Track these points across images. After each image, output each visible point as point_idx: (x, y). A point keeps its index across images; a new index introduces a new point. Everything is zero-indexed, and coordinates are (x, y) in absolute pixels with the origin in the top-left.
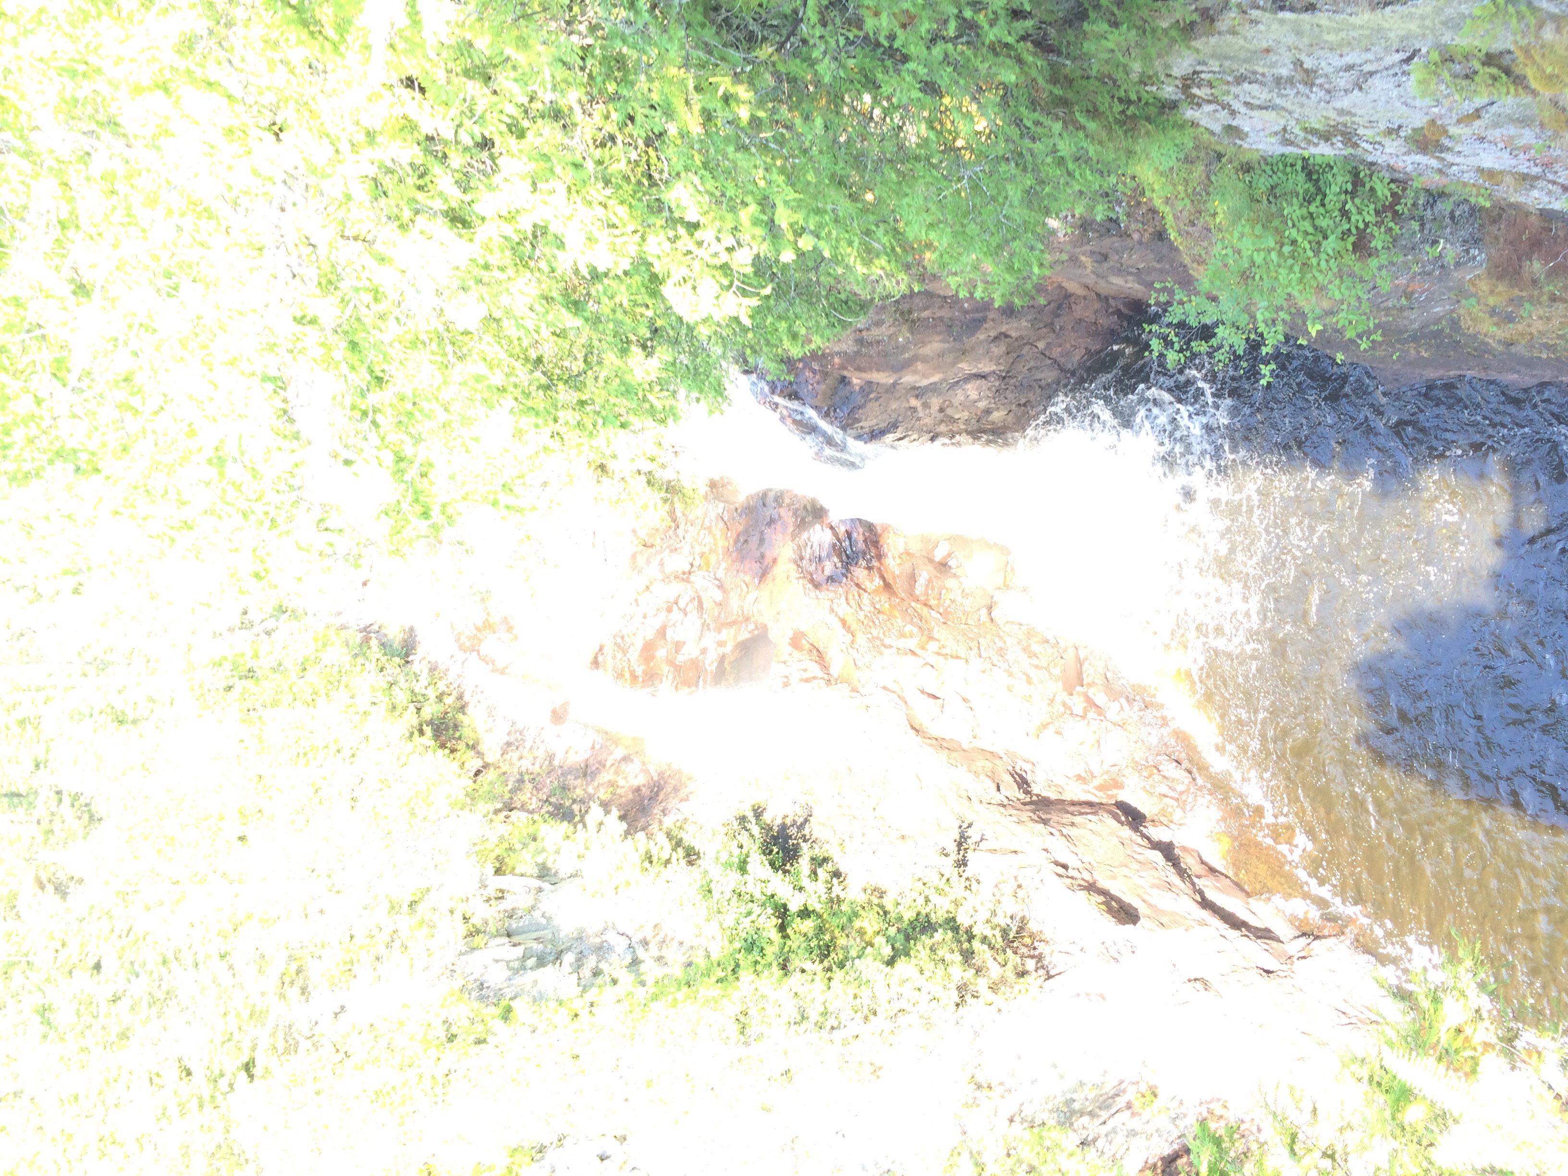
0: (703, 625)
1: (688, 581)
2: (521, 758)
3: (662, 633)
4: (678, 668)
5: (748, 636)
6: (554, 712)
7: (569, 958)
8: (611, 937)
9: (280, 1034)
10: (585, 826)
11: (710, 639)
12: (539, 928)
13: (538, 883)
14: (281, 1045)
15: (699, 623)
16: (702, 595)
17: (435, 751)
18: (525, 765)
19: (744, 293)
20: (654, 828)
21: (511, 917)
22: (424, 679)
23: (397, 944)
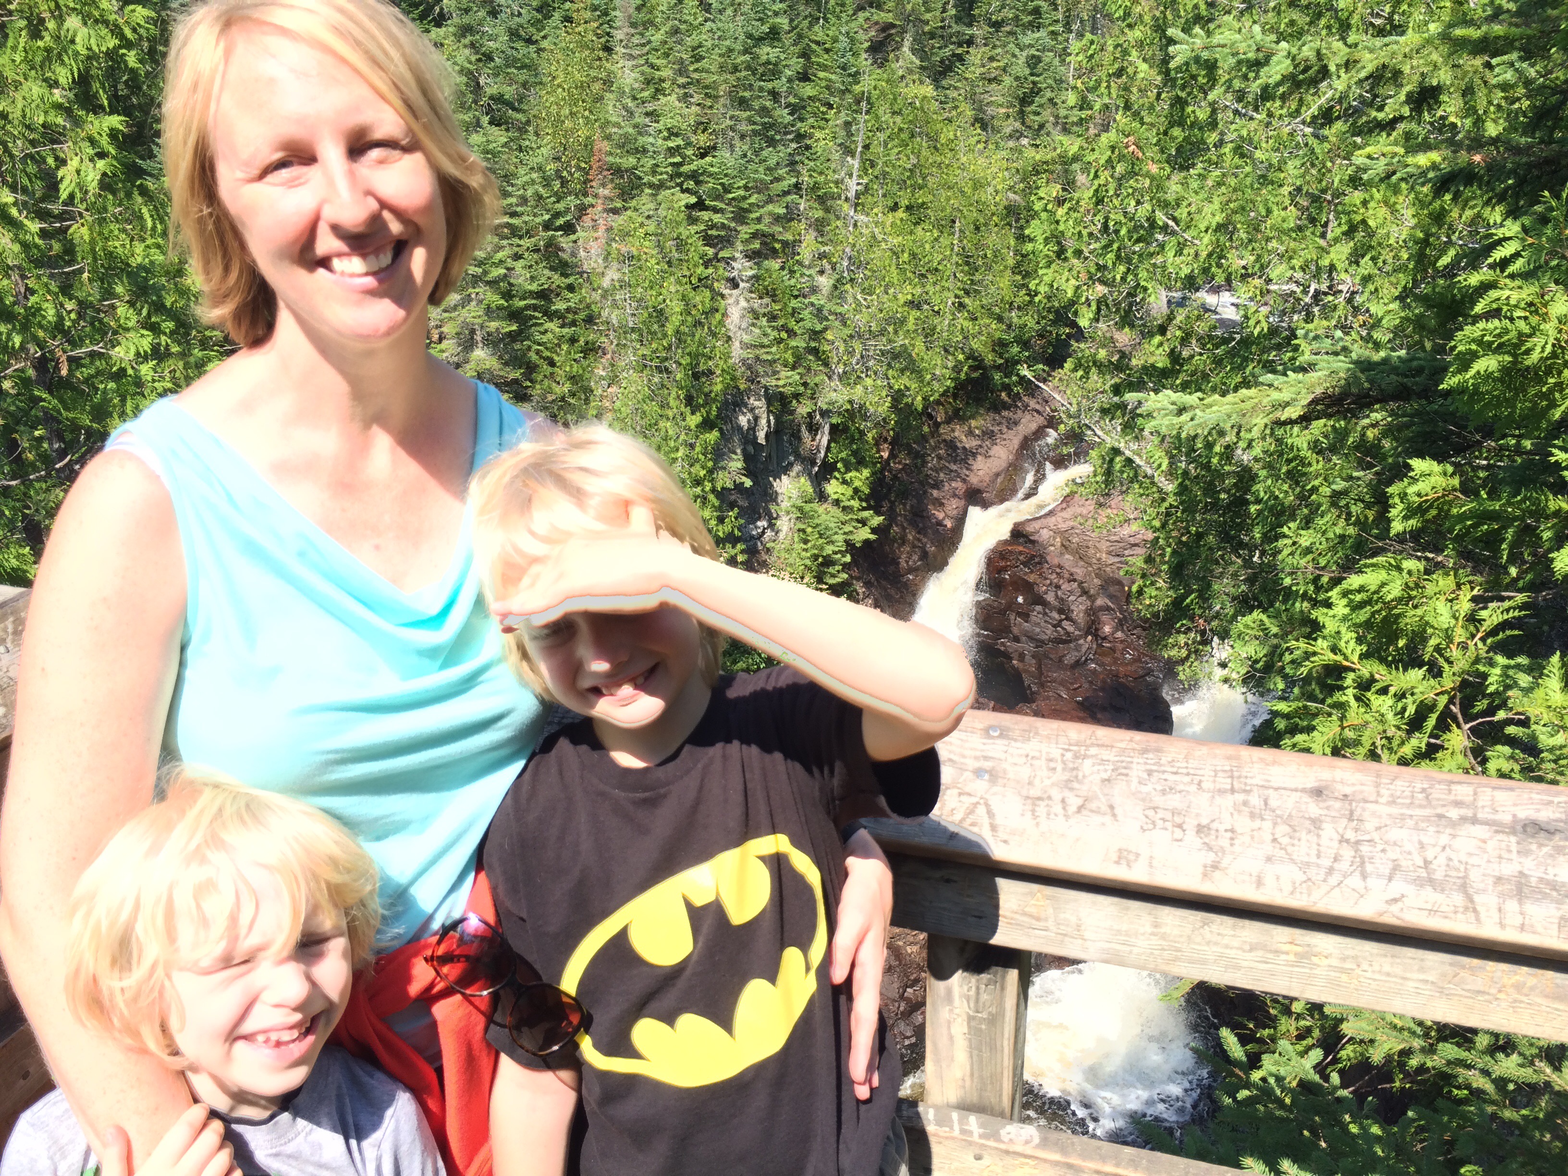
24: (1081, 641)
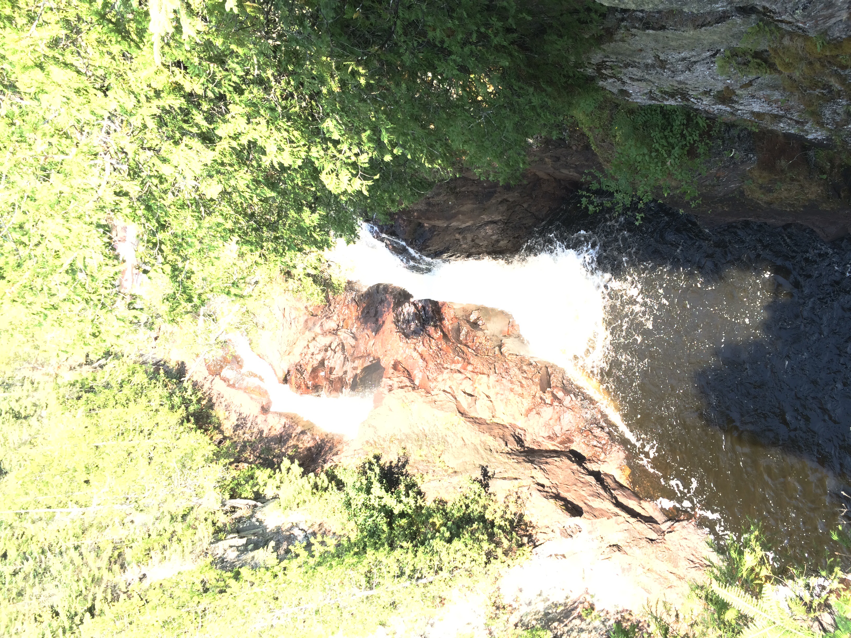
0: (345, 358)
1: (336, 334)
2: (244, 433)
3: (322, 363)
4: (331, 382)
5: (369, 364)
6: (263, 408)
7: (272, 543)
8: (296, 532)
9: (109, 591)
10: (280, 470)
11: (349, 366)
12: (255, 527)
13: (254, 503)
14: (109, 597)
15: (342, 357)
16: (344, 342)
17: (196, 431)
18: (247, 437)
19: (365, 179)
20: (319, 469)
21: (239, 522)
22: (190, 391)
23: (175, 538)
24: (342, 337)
